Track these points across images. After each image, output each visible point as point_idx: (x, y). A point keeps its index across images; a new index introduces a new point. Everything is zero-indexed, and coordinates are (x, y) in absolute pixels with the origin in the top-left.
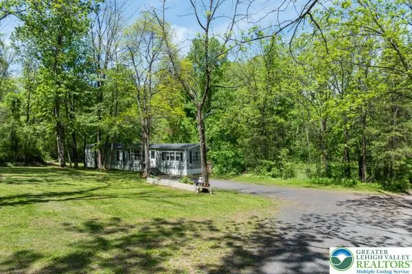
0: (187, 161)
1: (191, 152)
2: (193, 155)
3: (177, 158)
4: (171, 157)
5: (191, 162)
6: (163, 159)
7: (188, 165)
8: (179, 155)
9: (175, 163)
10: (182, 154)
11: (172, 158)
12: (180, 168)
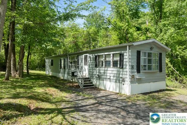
0: (132, 67)
1: (139, 53)
2: (142, 58)
3: (115, 64)
4: (106, 62)
5: (138, 71)
6: (96, 66)
7: (133, 77)
8: (118, 59)
9: (111, 71)
10: (121, 55)
11: (107, 64)
12: (119, 80)
